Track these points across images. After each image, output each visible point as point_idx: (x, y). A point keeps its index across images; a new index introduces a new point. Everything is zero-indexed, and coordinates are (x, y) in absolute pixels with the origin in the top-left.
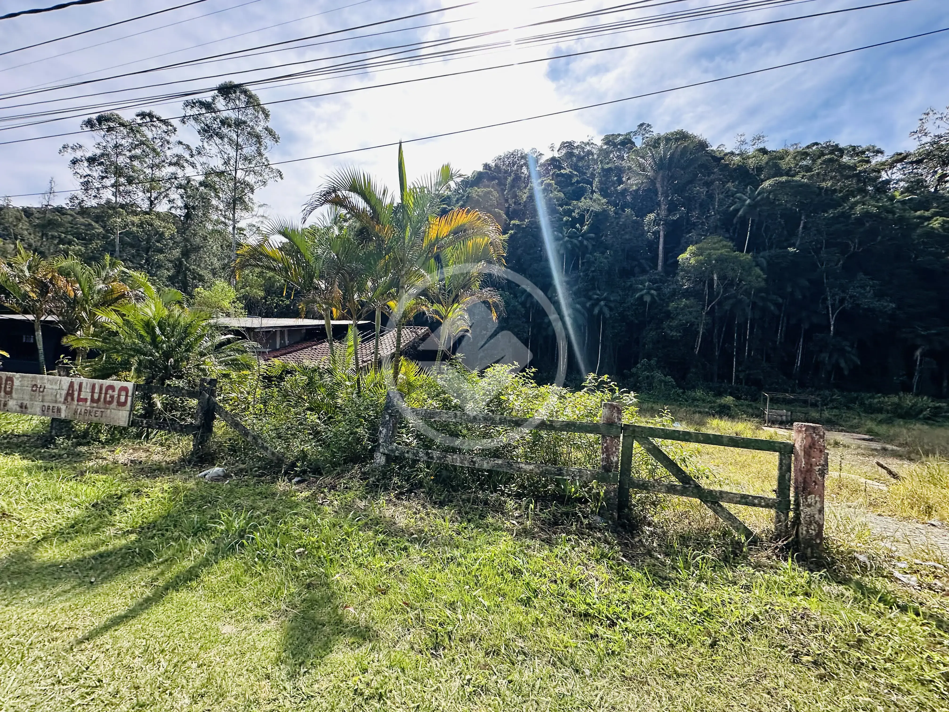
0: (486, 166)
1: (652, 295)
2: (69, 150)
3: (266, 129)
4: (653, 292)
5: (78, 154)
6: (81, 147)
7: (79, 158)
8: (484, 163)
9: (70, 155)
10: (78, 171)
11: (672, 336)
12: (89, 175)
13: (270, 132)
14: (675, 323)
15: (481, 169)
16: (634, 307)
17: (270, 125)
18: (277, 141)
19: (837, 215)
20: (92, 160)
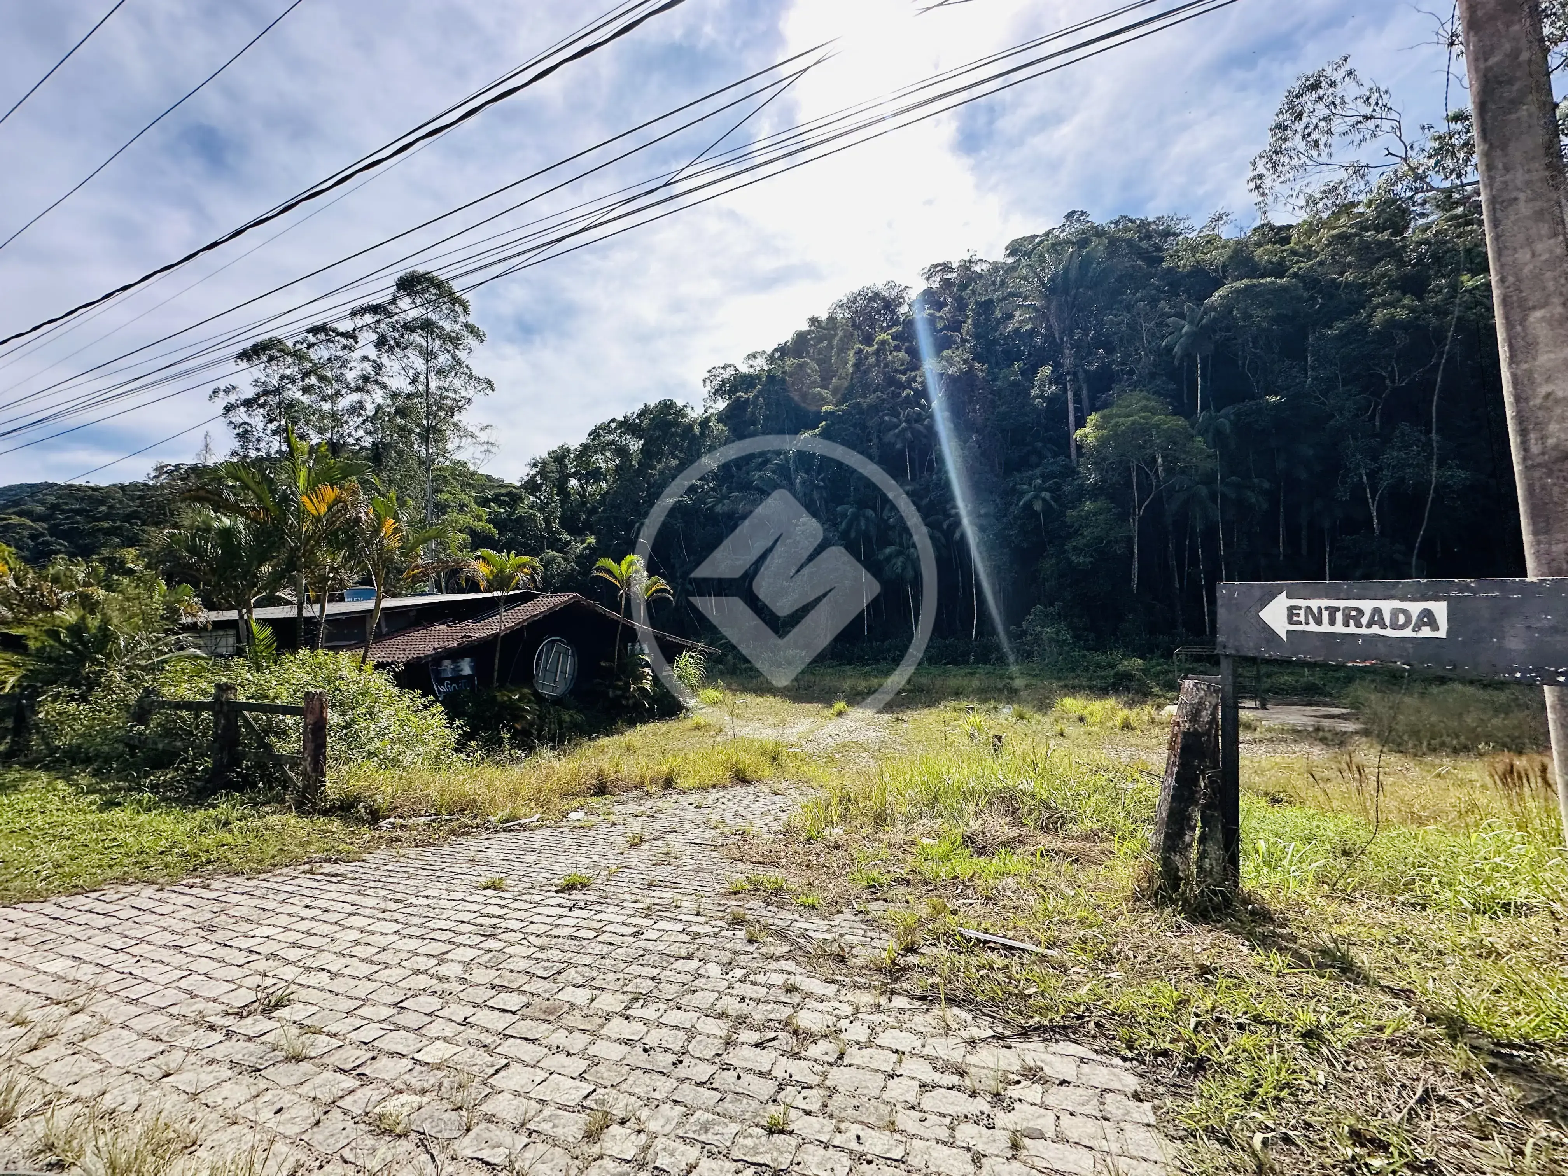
0: (813, 321)
1: (1044, 500)
2: (221, 394)
3: (467, 325)
4: (1043, 494)
5: (232, 398)
6: (234, 388)
7: (233, 402)
8: (810, 316)
9: (222, 401)
10: (233, 420)
11: (1079, 564)
12: (245, 423)
13: (472, 330)
14: (1080, 542)
15: (805, 327)
16: (1019, 522)
17: (471, 320)
18: (482, 341)
19: (1345, 331)
20: (248, 404)
